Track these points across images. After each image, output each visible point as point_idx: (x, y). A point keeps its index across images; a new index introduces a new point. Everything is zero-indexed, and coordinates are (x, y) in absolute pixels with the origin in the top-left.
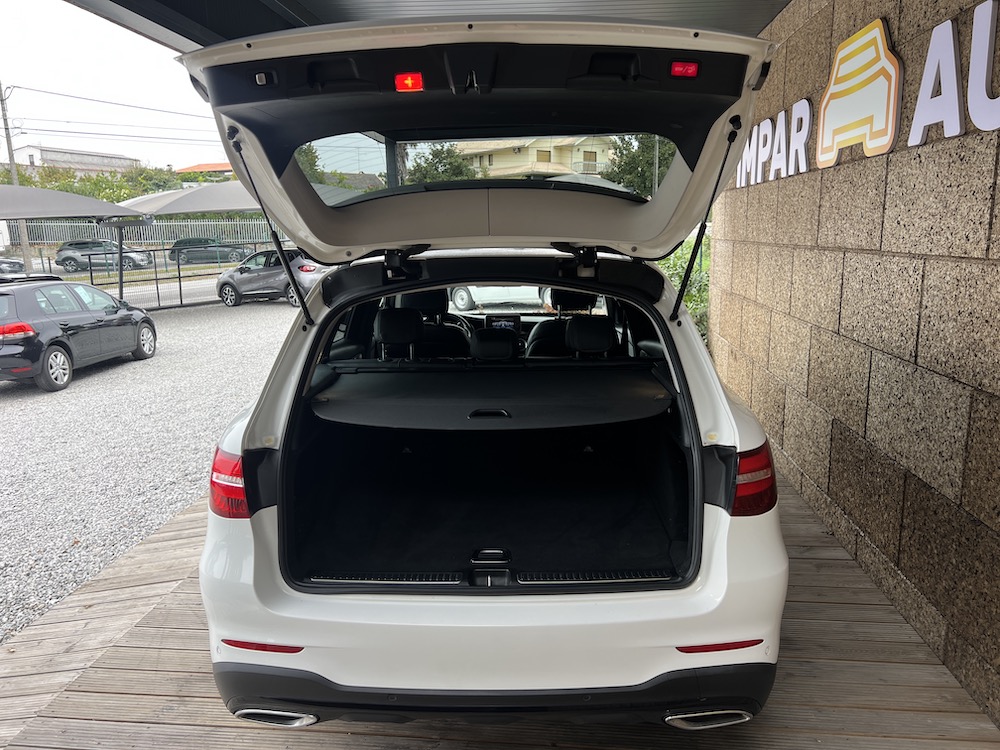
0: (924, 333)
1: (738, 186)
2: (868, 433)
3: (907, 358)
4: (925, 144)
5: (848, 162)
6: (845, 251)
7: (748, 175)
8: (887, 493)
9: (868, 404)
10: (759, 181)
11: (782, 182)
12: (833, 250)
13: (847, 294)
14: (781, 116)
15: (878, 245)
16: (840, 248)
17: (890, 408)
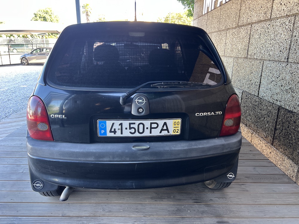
0: (293, 47)
1: (204, 14)
2: (260, 94)
3: (283, 60)
6: (251, 24)
7: (208, 8)
8: (269, 116)
9: (260, 83)
10: (213, 9)
11: (222, 6)
12: (245, 25)
13: (253, 41)
15: (269, 17)
16: (249, 24)
17: (272, 82)
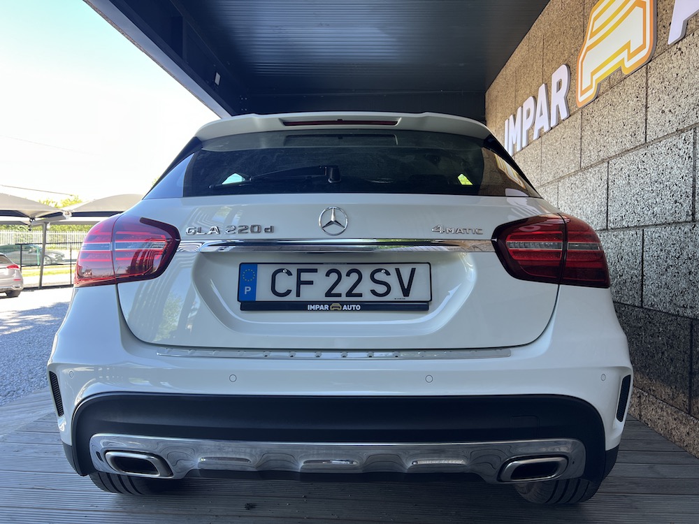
2: (645, 301)
3: (683, 219)
4: (684, 37)
5: (607, 90)
6: (607, 160)
7: (514, 146)
10: (524, 145)
11: (544, 138)
12: (596, 165)
13: (614, 192)
14: (542, 89)
15: (643, 140)
16: (603, 161)
17: (668, 270)
